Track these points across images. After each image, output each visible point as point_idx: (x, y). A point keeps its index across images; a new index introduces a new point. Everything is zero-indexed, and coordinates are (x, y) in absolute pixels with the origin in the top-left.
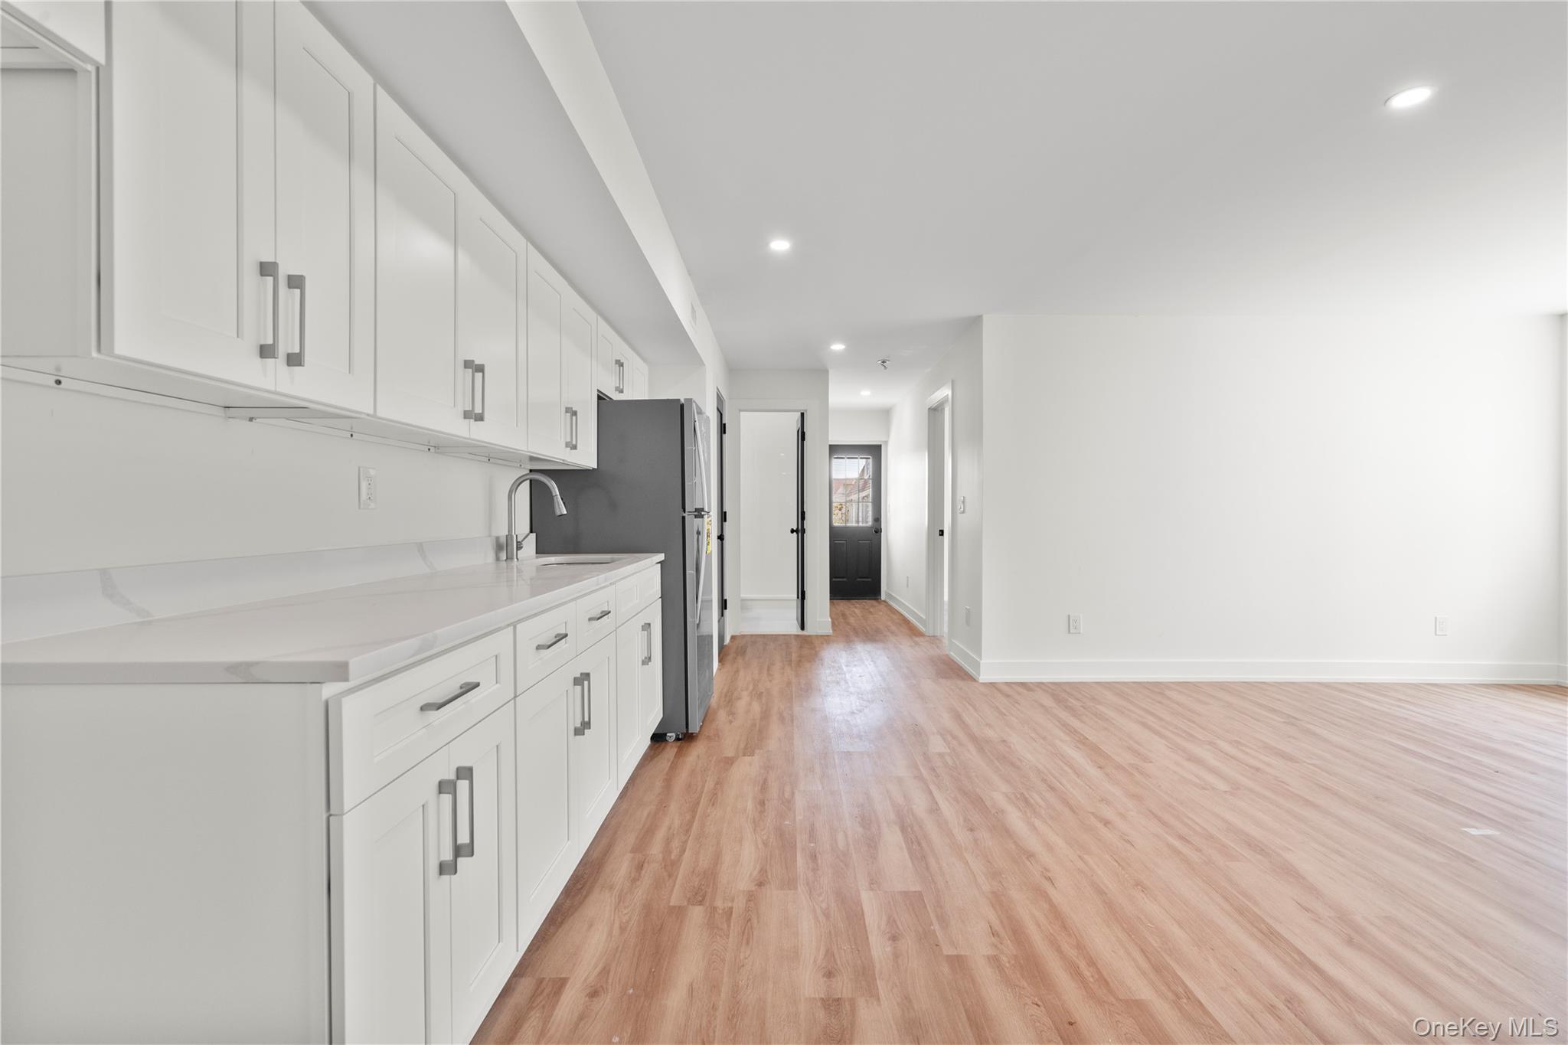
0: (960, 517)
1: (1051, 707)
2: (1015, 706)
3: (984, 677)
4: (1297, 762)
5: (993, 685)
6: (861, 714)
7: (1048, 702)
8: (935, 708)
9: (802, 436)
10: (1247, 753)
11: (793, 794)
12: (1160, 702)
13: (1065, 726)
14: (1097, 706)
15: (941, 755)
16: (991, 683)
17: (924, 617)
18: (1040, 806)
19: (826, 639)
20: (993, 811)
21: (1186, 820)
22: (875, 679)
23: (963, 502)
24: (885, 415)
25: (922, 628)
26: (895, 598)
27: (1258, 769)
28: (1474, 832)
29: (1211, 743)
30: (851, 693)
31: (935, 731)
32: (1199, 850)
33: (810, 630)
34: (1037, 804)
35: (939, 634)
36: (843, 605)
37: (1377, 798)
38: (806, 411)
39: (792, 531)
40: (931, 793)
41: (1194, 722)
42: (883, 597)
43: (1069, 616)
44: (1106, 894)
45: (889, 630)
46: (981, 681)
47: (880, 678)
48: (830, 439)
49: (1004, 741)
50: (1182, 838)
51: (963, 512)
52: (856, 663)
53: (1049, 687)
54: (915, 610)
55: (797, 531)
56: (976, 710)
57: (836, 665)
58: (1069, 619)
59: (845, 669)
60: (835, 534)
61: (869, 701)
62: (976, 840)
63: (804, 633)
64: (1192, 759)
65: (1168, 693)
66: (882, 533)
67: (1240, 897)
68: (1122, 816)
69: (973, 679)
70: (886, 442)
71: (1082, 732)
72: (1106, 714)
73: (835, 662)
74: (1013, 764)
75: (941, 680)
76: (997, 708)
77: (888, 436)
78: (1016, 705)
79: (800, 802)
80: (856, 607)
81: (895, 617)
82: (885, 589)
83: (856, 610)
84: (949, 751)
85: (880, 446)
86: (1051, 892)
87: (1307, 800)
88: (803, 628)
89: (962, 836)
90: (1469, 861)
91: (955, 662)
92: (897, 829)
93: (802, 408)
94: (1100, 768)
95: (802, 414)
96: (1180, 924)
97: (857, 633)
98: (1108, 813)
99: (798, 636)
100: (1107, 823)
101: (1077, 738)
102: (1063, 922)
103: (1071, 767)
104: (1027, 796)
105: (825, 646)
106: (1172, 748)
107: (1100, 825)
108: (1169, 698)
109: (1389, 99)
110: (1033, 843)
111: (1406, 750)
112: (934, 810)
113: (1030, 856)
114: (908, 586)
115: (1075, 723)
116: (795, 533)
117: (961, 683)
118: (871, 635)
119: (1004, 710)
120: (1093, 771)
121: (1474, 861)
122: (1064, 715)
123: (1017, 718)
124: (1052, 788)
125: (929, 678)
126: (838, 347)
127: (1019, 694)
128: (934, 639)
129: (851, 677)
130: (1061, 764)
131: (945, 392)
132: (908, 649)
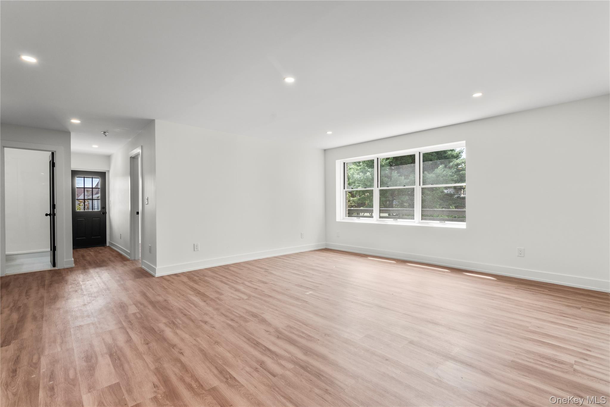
0: (146, 207)
1: (186, 282)
2: (171, 284)
3: (158, 274)
4: (267, 284)
5: (162, 277)
6: (89, 304)
7: (185, 280)
8: (132, 293)
9: (53, 164)
10: (253, 284)
11: (39, 358)
12: (227, 272)
13: (193, 289)
14: (205, 278)
15: (134, 314)
16: (161, 277)
17: (129, 252)
18: (180, 324)
19: (70, 270)
20: (158, 332)
21: (234, 313)
22: (100, 285)
23: (147, 199)
24: (108, 158)
25: (128, 257)
26: (114, 244)
27: (256, 289)
28: (308, 293)
29: (243, 283)
30: (85, 295)
31: (132, 303)
32: (237, 322)
33: (59, 266)
34: (178, 323)
35: (137, 259)
36: (82, 251)
37: (287, 290)
38: (55, 151)
39: (47, 215)
40: (127, 333)
41: (238, 277)
42: (108, 244)
43: (194, 244)
44: (204, 350)
45: (110, 260)
46: (156, 277)
47: (103, 284)
48: (72, 167)
49: (165, 300)
50: (232, 320)
51: (147, 204)
52: (89, 279)
53: (186, 274)
54: (124, 249)
55: (50, 215)
56: (153, 290)
57: (76, 282)
58: (194, 245)
59: (81, 283)
60: (76, 215)
61: (95, 297)
62: (149, 348)
63: (56, 268)
64: (237, 290)
65: (231, 268)
66: (107, 214)
67: (249, 334)
68: (212, 318)
69: (153, 276)
70: (109, 171)
71: (199, 289)
72: (208, 280)
73: (75, 280)
74: (169, 310)
75: (137, 280)
76: (163, 287)
77: (110, 169)
78: (173, 284)
79: (44, 362)
80: (91, 251)
81: (113, 253)
82: (109, 240)
83: (90, 253)
84: (138, 311)
85: (105, 173)
86: (183, 359)
87: (269, 295)
88: (54, 265)
89: (142, 348)
90: (306, 302)
91: (145, 270)
92: (108, 356)
93: (53, 149)
94: (205, 301)
95: (53, 154)
96: (229, 352)
97: (90, 264)
98: (207, 318)
99: (50, 271)
100: (206, 322)
101: (197, 292)
102: (186, 369)
103: (194, 304)
104: (174, 321)
105: (69, 273)
106: (230, 288)
107: (203, 324)
108: (230, 270)
109: (285, 78)
110: (175, 340)
111: (294, 273)
112: (129, 340)
113: (174, 346)
114: (121, 238)
115: (196, 286)
116: (49, 217)
117: (146, 279)
118: (99, 264)
119: (166, 287)
120: (202, 304)
121: (307, 302)
122: (192, 284)
123: (172, 289)
124: (185, 315)
125: (130, 280)
126: (75, 121)
127: (173, 279)
128: (134, 261)
129: (85, 287)
130: (190, 304)
131: (138, 150)
132: (121, 269)
